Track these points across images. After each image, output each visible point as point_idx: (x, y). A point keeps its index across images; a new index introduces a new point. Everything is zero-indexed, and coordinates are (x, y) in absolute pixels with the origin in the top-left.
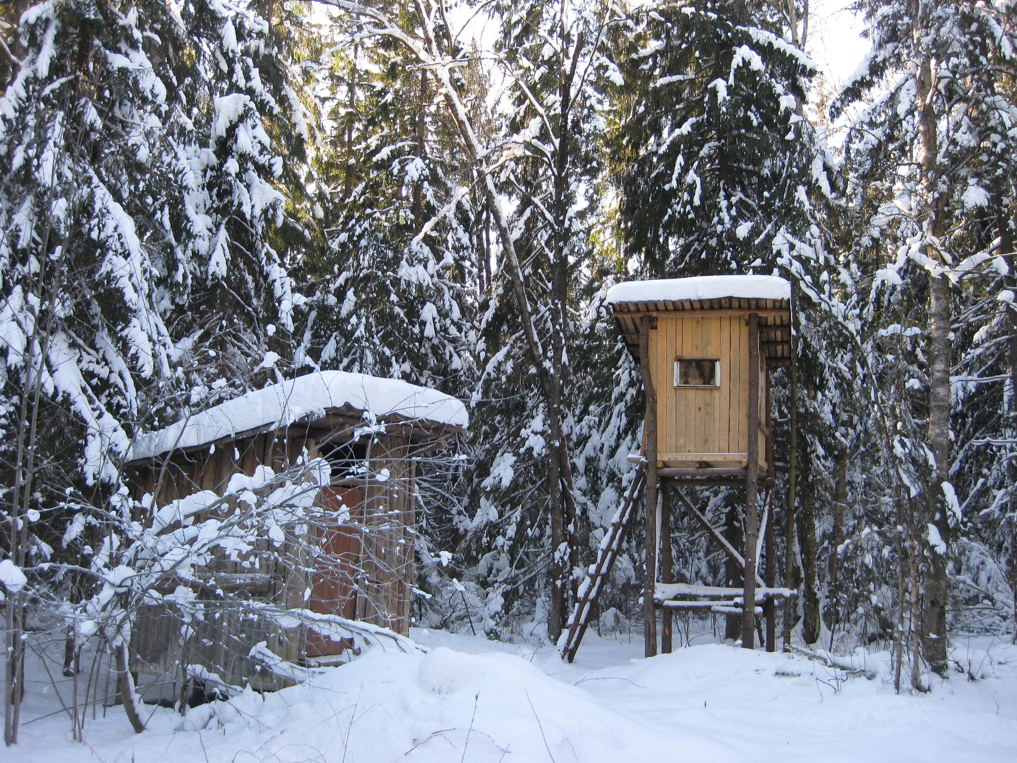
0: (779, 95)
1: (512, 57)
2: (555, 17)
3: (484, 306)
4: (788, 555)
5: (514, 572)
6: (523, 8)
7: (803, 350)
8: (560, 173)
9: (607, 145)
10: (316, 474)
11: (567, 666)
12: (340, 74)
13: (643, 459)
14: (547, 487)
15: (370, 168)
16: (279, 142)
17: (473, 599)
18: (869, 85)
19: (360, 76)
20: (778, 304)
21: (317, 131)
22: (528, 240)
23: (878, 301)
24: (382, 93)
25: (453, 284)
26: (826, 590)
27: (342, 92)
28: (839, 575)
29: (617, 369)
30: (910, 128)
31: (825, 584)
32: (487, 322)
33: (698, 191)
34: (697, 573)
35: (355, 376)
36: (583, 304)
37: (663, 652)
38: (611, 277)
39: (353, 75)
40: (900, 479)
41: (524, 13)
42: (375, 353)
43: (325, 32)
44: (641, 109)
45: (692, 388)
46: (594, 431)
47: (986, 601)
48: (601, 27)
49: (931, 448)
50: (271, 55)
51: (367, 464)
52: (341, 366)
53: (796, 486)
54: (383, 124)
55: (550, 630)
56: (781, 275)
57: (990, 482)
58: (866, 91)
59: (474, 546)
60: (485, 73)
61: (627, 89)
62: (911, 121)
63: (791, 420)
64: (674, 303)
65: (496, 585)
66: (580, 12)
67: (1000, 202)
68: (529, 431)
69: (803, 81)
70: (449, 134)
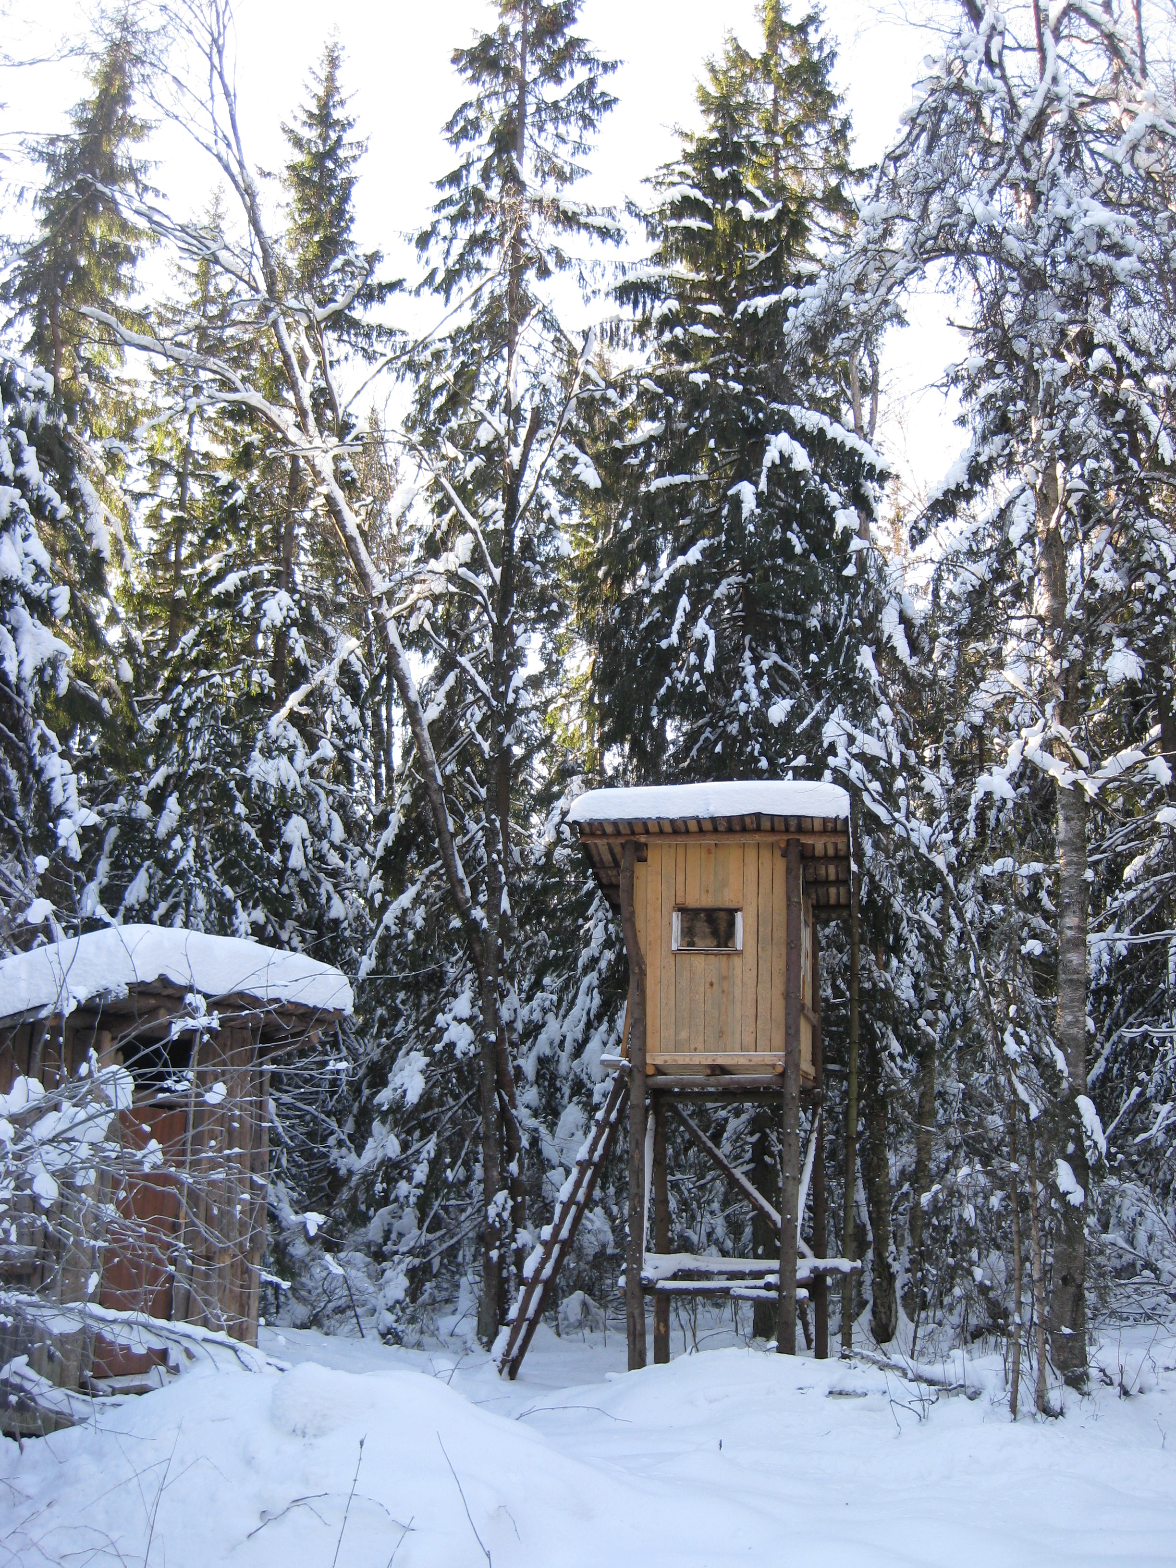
0: (834, 508)
1: (430, 441)
2: (497, 381)
3: (382, 822)
4: (846, 1208)
5: (426, 1237)
6: (449, 367)
7: (869, 893)
8: (501, 619)
9: (574, 579)
10: (109, 1090)
11: (508, 1386)
12: (166, 457)
13: (625, 1062)
14: (477, 1104)
15: (207, 604)
16: (66, 563)
17: (360, 1279)
18: (969, 495)
19: (196, 463)
20: (830, 825)
21: (126, 546)
22: (451, 721)
23: (981, 817)
24: (232, 487)
25: (334, 787)
26: (905, 1259)
27: (168, 486)
28: (925, 1235)
29: (586, 919)
30: (1028, 562)
31: (904, 1250)
32: (387, 848)
33: (711, 651)
34: (709, 1235)
35: (176, 934)
36: (535, 819)
37: (657, 1361)
38: (577, 780)
39: (185, 460)
40: (1014, 1092)
41: (450, 375)
42: (210, 894)
43: (142, 393)
44: (627, 525)
45: (699, 953)
46: (550, 1017)
47: (1146, 1273)
48: (568, 399)
49: (1061, 1045)
50: (56, 427)
51: (191, 1075)
52: (156, 915)
53: (858, 1100)
54: (230, 537)
55: (481, 1330)
56: (835, 781)
57: (1151, 1091)
58: (964, 505)
59: (362, 1197)
60: (390, 462)
61: (605, 493)
62: (1030, 552)
63: (851, 1000)
64: (672, 821)
65: (396, 1258)
66: (536, 375)
67: (1159, 675)
68: (449, 1017)
69: (870, 488)
70: (332, 555)
